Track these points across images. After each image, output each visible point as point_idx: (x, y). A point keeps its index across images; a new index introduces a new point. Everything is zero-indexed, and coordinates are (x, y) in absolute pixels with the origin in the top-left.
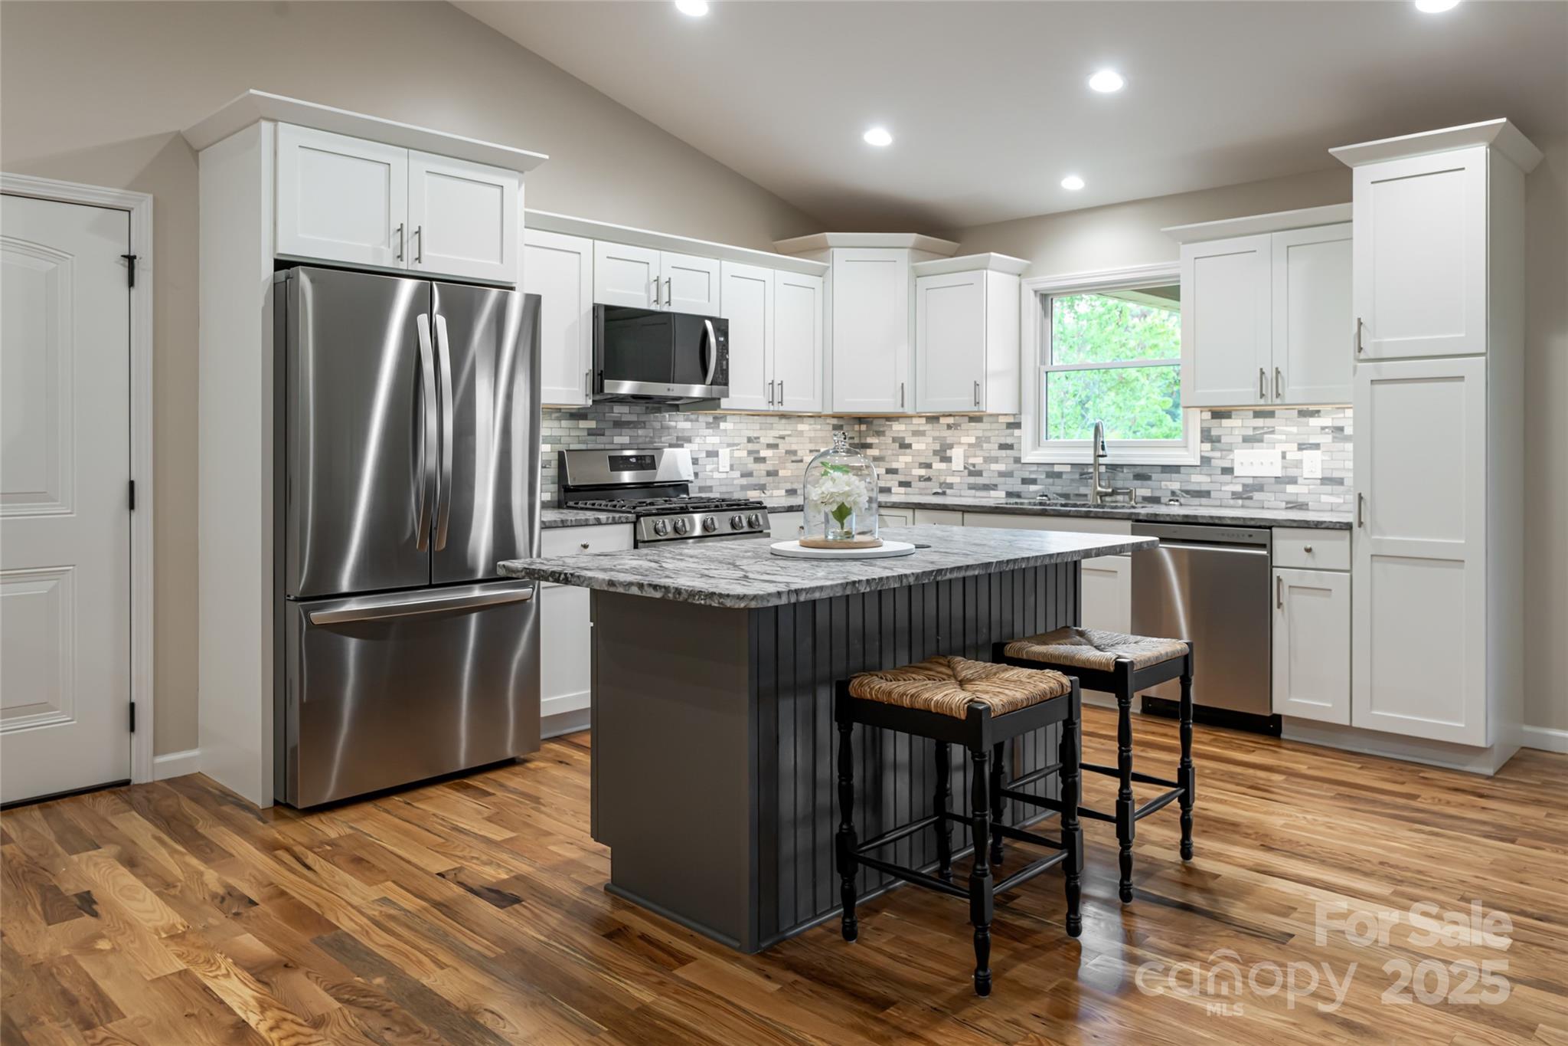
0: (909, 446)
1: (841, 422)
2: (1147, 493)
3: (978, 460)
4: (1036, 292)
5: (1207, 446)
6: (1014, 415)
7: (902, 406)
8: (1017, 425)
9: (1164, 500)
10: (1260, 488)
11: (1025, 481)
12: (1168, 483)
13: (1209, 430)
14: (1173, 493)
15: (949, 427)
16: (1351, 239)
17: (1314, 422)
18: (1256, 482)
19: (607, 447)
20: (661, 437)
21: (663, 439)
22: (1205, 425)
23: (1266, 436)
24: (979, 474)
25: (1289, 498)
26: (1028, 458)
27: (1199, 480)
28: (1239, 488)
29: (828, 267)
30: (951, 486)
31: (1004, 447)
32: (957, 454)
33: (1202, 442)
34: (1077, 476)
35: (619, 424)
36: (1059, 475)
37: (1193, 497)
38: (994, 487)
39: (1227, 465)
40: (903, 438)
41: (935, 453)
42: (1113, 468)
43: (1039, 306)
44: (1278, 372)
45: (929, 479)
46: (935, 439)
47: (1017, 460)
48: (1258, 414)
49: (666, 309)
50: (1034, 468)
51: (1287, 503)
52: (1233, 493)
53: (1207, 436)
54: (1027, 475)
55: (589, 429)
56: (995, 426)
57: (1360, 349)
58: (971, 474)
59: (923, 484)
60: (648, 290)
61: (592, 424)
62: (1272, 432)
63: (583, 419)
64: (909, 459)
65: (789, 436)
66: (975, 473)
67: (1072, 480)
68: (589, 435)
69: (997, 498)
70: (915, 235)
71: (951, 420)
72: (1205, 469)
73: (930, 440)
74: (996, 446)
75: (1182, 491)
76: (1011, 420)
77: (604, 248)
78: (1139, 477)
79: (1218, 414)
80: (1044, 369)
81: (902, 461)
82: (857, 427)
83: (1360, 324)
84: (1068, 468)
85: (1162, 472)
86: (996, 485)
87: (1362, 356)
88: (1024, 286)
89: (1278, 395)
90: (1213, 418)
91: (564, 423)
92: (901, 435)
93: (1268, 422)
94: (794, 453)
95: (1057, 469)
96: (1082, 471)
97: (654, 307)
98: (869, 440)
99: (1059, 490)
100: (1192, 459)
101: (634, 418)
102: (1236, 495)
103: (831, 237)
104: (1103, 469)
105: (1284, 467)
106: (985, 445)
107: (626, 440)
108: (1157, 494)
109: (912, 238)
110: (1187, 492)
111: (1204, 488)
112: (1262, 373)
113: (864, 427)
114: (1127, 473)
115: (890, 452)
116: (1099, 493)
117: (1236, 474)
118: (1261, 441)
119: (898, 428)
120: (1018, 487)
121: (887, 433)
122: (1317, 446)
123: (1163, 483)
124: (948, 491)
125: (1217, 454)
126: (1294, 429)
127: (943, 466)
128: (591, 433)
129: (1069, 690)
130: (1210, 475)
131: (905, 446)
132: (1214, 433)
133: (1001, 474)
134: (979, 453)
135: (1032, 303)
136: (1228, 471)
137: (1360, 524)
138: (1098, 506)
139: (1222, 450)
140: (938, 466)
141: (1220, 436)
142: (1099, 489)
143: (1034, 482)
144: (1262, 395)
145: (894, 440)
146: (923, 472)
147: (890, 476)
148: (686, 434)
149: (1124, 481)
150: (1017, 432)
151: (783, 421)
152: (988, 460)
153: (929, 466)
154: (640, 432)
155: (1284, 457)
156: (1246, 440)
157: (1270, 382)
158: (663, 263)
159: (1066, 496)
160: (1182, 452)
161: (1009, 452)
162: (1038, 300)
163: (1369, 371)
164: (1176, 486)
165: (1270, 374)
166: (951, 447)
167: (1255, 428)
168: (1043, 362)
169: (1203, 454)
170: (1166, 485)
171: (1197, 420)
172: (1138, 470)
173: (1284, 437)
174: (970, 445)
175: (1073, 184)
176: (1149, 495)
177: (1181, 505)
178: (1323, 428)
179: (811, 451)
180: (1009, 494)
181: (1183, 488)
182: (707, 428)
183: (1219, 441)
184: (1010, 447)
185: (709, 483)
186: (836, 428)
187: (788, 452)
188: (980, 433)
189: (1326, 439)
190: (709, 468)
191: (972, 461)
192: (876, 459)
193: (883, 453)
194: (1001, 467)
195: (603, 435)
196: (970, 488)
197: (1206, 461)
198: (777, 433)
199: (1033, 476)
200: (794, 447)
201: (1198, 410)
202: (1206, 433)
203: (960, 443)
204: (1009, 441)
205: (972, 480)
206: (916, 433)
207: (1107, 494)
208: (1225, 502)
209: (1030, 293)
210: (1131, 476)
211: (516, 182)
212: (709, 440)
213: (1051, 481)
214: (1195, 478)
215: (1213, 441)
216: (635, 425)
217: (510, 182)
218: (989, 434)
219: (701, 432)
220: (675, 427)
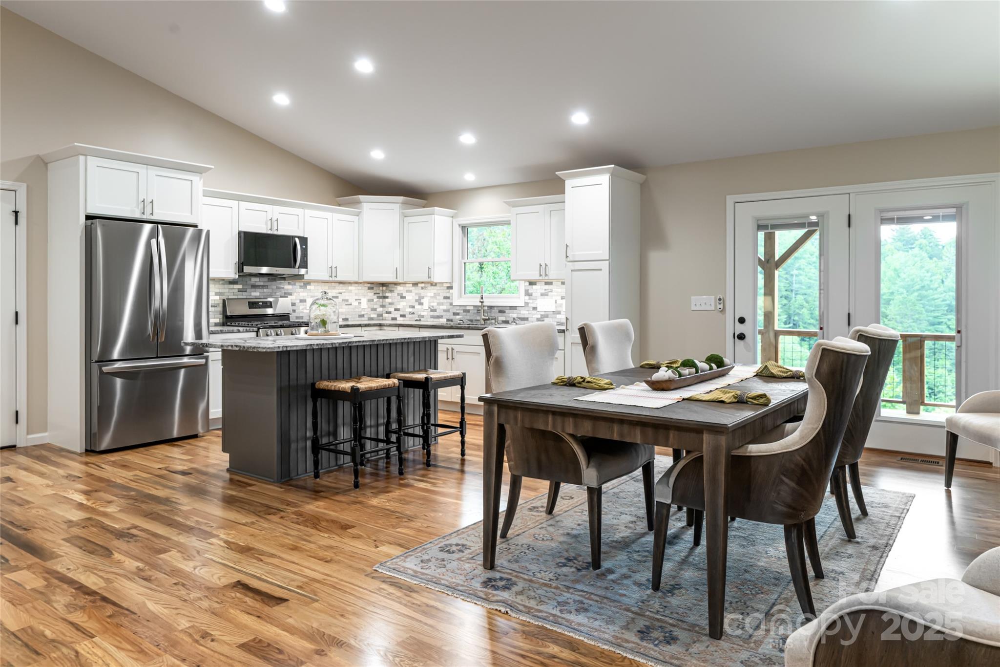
0: (404, 297)
1: (372, 286)
2: (504, 319)
3: (435, 304)
4: (459, 225)
5: (527, 297)
6: (450, 283)
7: (397, 278)
8: (450, 288)
9: (510, 322)
10: (547, 316)
11: (455, 314)
12: (512, 314)
13: (528, 290)
14: (514, 319)
15: (422, 288)
16: (564, 210)
18: (546, 313)
19: (248, 297)
20: (276, 293)
21: (277, 294)
22: (527, 288)
23: (550, 293)
24: (435, 310)
25: (558, 321)
26: (456, 303)
27: (524, 313)
28: (539, 316)
29: (361, 212)
30: (423, 317)
31: (446, 298)
32: (425, 301)
33: (525, 296)
34: (476, 312)
35: (254, 287)
36: (468, 311)
37: (522, 321)
38: (441, 317)
39: (534, 306)
40: (402, 294)
41: (416, 301)
42: (491, 307)
43: (461, 232)
44: (546, 265)
45: (413, 313)
46: (416, 294)
47: (451, 304)
48: (546, 283)
49: (276, 233)
50: (458, 308)
51: (557, 322)
52: (537, 319)
53: (527, 293)
54: (455, 311)
55: (238, 289)
56: (442, 288)
57: (567, 257)
58: (432, 311)
59: (411, 316)
60: (266, 224)
61: (240, 287)
62: (552, 291)
63: (234, 284)
64: (404, 304)
65: (344, 292)
67: (474, 313)
69: (443, 321)
70: (402, 197)
71: (423, 285)
72: (526, 308)
73: (414, 295)
74: (442, 297)
75: (517, 317)
76: (449, 285)
77: (244, 205)
78: (501, 312)
79: (532, 283)
80: (463, 261)
81: (402, 305)
82: (381, 288)
83: (567, 246)
84: (472, 308)
85: (510, 309)
86: (442, 316)
87: (568, 260)
88: (454, 222)
89: (546, 275)
90: (530, 285)
91: (226, 286)
92: (401, 292)
93: (550, 287)
94: (347, 300)
95: (468, 308)
96: (478, 309)
97: (269, 232)
98: (387, 295)
99: (468, 318)
100: (521, 303)
101: (262, 284)
102: (538, 320)
103: (362, 197)
104: (486, 308)
105: (556, 307)
106: (437, 297)
107: (257, 294)
108: (508, 319)
109: (401, 199)
110: (519, 318)
111: (526, 316)
112: (540, 265)
113: (384, 288)
114: (496, 310)
115: (396, 300)
116: (483, 319)
117: (538, 310)
118: (548, 295)
119: (400, 289)
120: (452, 317)
121: (395, 291)
123: (510, 314)
124: (422, 319)
125: (531, 301)
126: (560, 290)
127: (420, 307)
128: (240, 290)
129: (398, 385)
130: (528, 311)
131: (403, 297)
132: (530, 291)
133: (445, 311)
134: (435, 301)
135: (458, 231)
136: (535, 309)
137: (567, 330)
138: (482, 325)
139: (533, 299)
140: (417, 307)
141: (532, 293)
142: (483, 317)
143: (458, 314)
144: (540, 275)
145: (398, 294)
146: (411, 310)
147: (396, 312)
148: (290, 291)
149: (495, 313)
150: (451, 291)
151: (341, 285)
152: (439, 304)
153: (413, 307)
154: (265, 290)
155: (556, 302)
156: (542, 295)
157: (543, 268)
158: (275, 211)
159: (471, 321)
160: (517, 300)
161: (448, 300)
162: (461, 229)
163: (571, 266)
164: (515, 316)
165: (544, 266)
166: (423, 298)
167: (545, 290)
168: (463, 258)
169: (525, 301)
171: (523, 286)
172: (500, 308)
173: (556, 294)
174: (431, 297)
175: (469, 178)
177: (516, 324)
179: (356, 300)
180: (448, 320)
182: (300, 288)
183: (532, 295)
184: (448, 298)
185: (301, 315)
186: (369, 288)
187: (343, 300)
188: (435, 291)
190: (301, 307)
191: (432, 304)
192: (390, 304)
193: (394, 301)
194: (444, 307)
195: (246, 291)
196: (431, 318)
197: (527, 304)
198: (338, 291)
199: (458, 312)
200: (347, 298)
201: (524, 282)
203: (427, 296)
204: (448, 295)
205: (432, 313)
206: (409, 291)
207: (486, 320)
209: (458, 226)
210: (497, 311)
211: (198, 178)
212: (301, 294)
213: (465, 313)
214: (522, 312)
215: (529, 296)
216: (263, 287)
217: (195, 178)
218: (439, 292)
219: (297, 290)
220: (283, 288)
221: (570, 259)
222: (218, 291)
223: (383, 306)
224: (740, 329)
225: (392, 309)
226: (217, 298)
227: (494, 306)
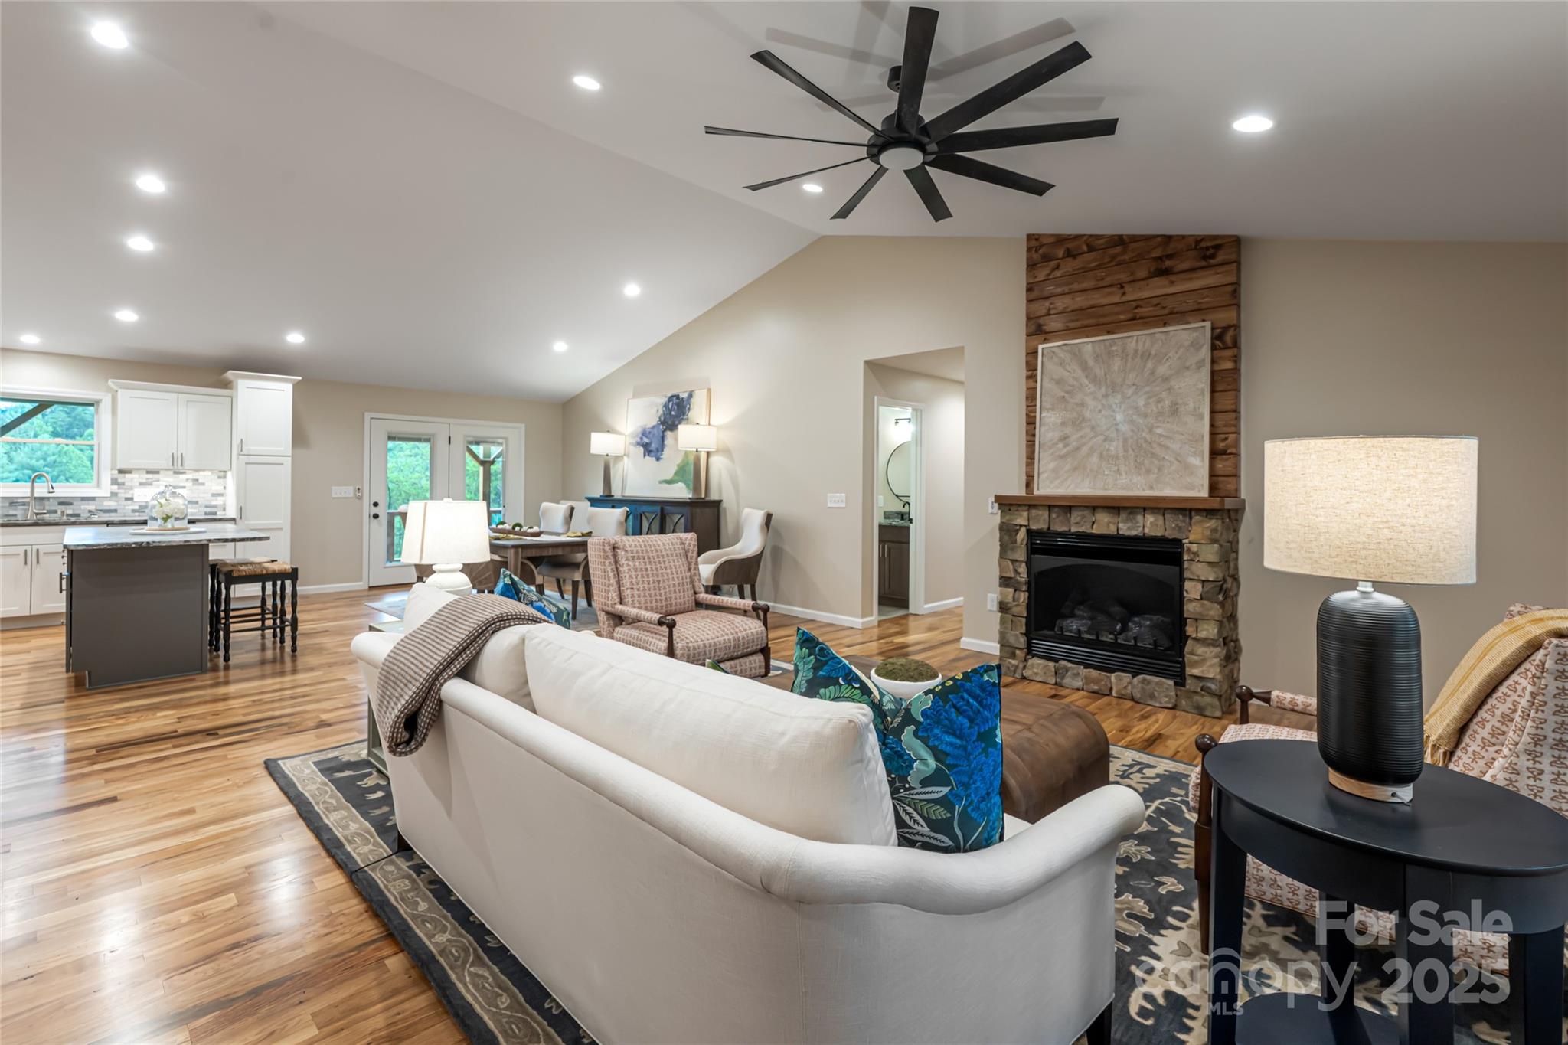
5: (115, 487)
13: (116, 479)
16: (235, 404)
17: (182, 477)
22: (115, 477)
23: (153, 482)
27: (110, 504)
28: (137, 507)
33: (112, 485)
39: (129, 496)
42: (45, 499)
44: (182, 455)
53: (114, 482)
62: (157, 481)
72: (114, 498)
75: (97, 510)
78: (63, 503)
79: (121, 471)
85: (82, 500)
89: (182, 465)
90: (119, 473)
93: (156, 476)
100: (105, 494)
102: (134, 511)
104: (27, 500)
108: (80, 513)
110: (101, 510)
111: (114, 508)
112: (174, 455)
114: (56, 502)
117: (134, 500)
118: (150, 485)
122: (184, 487)
123: (84, 505)
125: (122, 491)
130: (117, 501)
132: (120, 480)
136: (131, 499)
137: (241, 518)
139: (125, 489)
141: (124, 482)
144: (173, 465)
149: (51, 506)
156: (141, 484)
157: (177, 459)
160: (96, 490)
163: (244, 459)
164: (93, 508)
165: (177, 455)
167: (146, 479)
169: (112, 491)
171: (109, 474)
172: (62, 500)
178: (187, 480)
181: (97, 508)
189: (189, 484)
197: (114, 495)
201: (109, 469)
210: (58, 503)
214: (106, 503)
215: (119, 485)
221: (245, 452)
224: (375, 510)
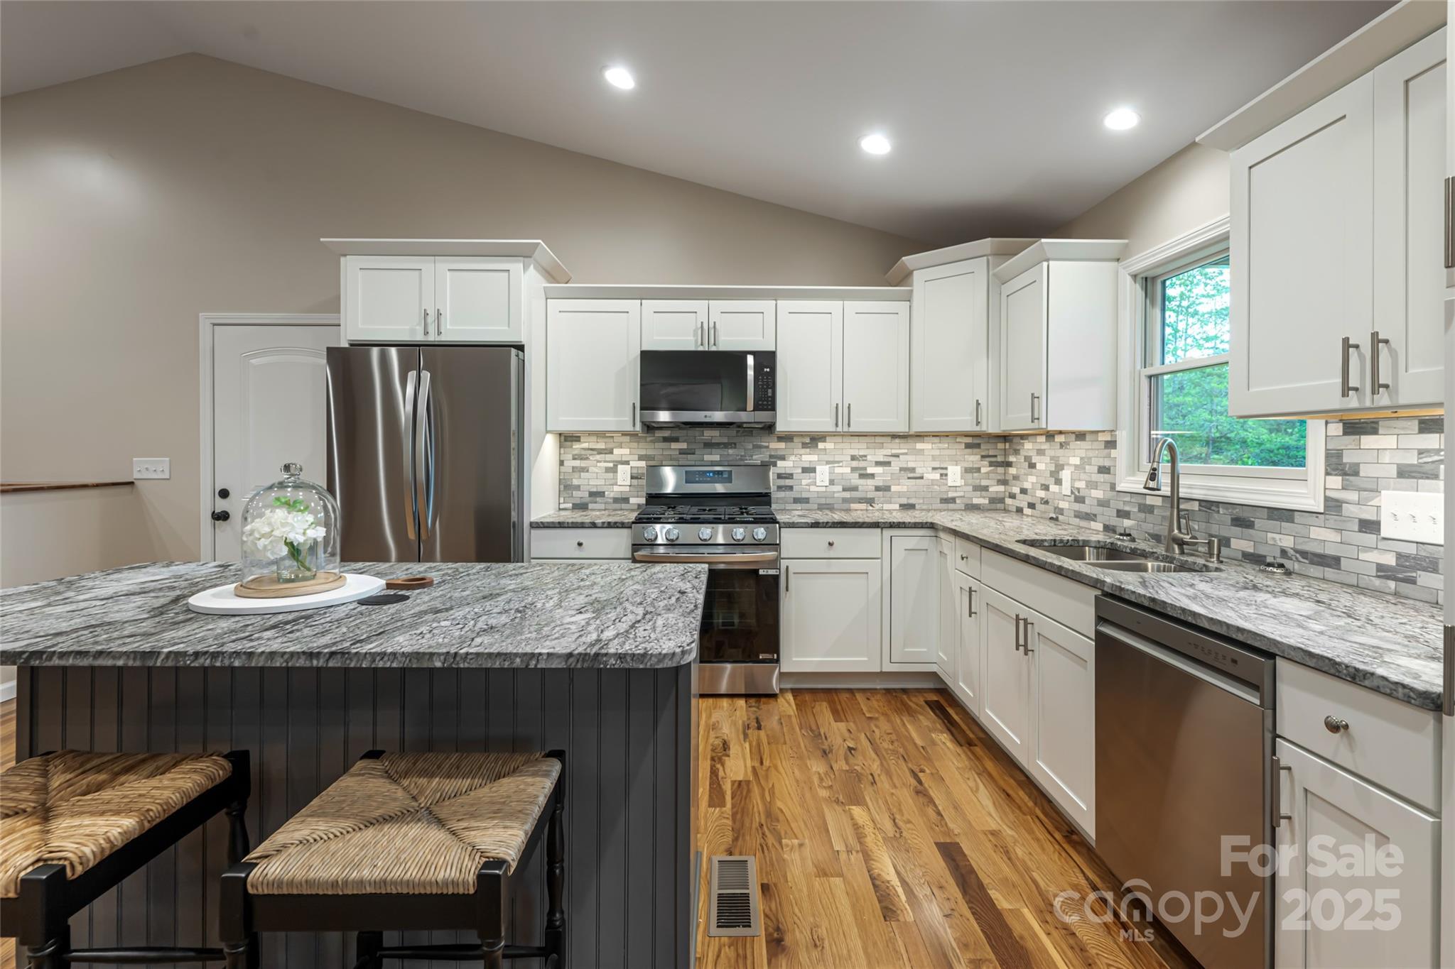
0: (1034, 466)
1: (977, 441)
2: (1248, 547)
3: (1081, 485)
4: (1135, 277)
5: (1336, 481)
6: (1112, 432)
11: (1120, 514)
12: (1277, 536)
13: (1339, 454)
14: (1282, 553)
15: (1062, 445)
18: (1421, 551)
20: (752, 456)
21: (754, 457)
22: (1335, 445)
24: (1082, 500)
26: (1122, 485)
27: (1323, 537)
28: (1390, 559)
29: (911, 292)
30: (1061, 511)
31: (1104, 470)
32: (1066, 475)
33: (1327, 474)
35: (709, 445)
36: (1149, 509)
37: (1312, 563)
38: (1091, 517)
39: (1367, 515)
40: (1030, 457)
41: (1052, 474)
43: (1141, 294)
44: (1378, 342)
45: (1047, 502)
46: (1051, 458)
47: (1113, 486)
49: (713, 349)
50: (1128, 498)
52: (1381, 567)
53: (1335, 464)
54: (1121, 507)
55: (680, 449)
56: (1096, 445)
58: (1077, 500)
59: (1044, 507)
60: (695, 334)
61: (683, 445)
63: (674, 441)
64: (1034, 479)
65: (906, 454)
66: (1079, 500)
68: (680, 454)
69: (1097, 531)
70: (989, 239)
71: (1063, 439)
72: (1332, 520)
73: (1048, 460)
74: (1096, 469)
75: (1296, 551)
76: (1110, 437)
77: (650, 305)
78: (1238, 522)
79: (1357, 426)
80: (1146, 371)
81: (1030, 481)
82: (1000, 446)
84: (1158, 502)
86: (1095, 515)
88: (1121, 271)
89: (1379, 389)
90: (1345, 433)
92: (1030, 454)
94: (913, 470)
95: (1149, 501)
97: (701, 349)
98: (1010, 459)
99: (1149, 528)
100: (1312, 502)
101: (725, 440)
103: (909, 260)
106: (1087, 467)
107: (717, 458)
108: (1261, 552)
109: (987, 244)
110: (1304, 554)
111: (1330, 551)
112: (1350, 347)
114: (1224, 515)
115: (1022, 471)
116: (1176, 540)
117: (1385, 533)
119: (1028, 446)
120: (1114, 522)
121: (1021, 451)
123: (1270, 535)
125: (1352, 496)
127: (1057, 488)
128: (682, 452)
130: (1340, 530)
131: (1032, 465)
132: (1352, 459)
133: (1100, 503)
134: (1082, 476)
135: (1132, 293)
136: (1369, 527)
139: (1360, 490)
140: (1054, 488)
141: (1358, 465)
142: (1176, 534)
143: (1127, 515)
144: (1346, 389)
145: (1026, 459)
146: (1043, 494)
147: (1022, 496)
148: (780, 453)
149: (1221, 525)
150: (1113, 452)
151: (897, 441)
152: (1092, 485)
153: (1047, 488)
154: (731, 451)
156: (1405, 472)
158: (711, 310)
160: (1297, 489)
161: (1106, 476)
162: (1138, 287)
164: (1287, 542)
165: (1367, 347)
166: (1062, 467)
167: (1420, 453)
168: (1144, 363)
169: (1329, 494)
170: (1274, 539)
171: (1321, 436)
172: (1240, 512)
174: (1076, 466)
176: (1251, 550)
179: (934, 469)
180: (1108, 528)
181: (1299, 547)
182: (803, 448)
183: (1356, 474)
184: (1106, 470)
185: (804, 495)
186: (968, 446)
187: (901, 469)
188: (1084, 454)
190: (804, 482)
191: (1078, 484)
193: (1019, 472)
194: (1098, 494)
195: (694, 453)
196: (1076, 516)
197: (1333, 506)
198: (889, 452)
199: (1127, 508)
200: (911, 465)
202: (1334, 460)
203: (1068, 464)
204: (1107, 463)
205: (1077, 507)
206: (1041, 452)
208: (1364, 582)
209: (1129, 279)
210: (1228, 519)
211: (521, 265)
212: (805, 458)
213: (1142, 515)
214: (1317, 533)
215: (1344, 474)
216: (726, 446)
217: (516, 266)
218: (1091, 454)
219: (796, 451)
220: (768, 447)
222: (643, 452)
223: (1004, 482)
225: (1016, 490)
226: (643, 464)
227: (1218, 504)
